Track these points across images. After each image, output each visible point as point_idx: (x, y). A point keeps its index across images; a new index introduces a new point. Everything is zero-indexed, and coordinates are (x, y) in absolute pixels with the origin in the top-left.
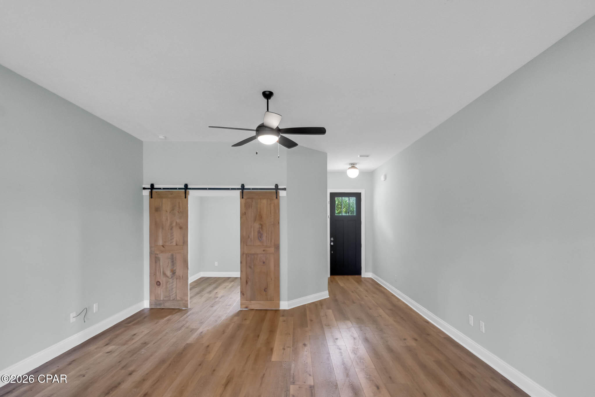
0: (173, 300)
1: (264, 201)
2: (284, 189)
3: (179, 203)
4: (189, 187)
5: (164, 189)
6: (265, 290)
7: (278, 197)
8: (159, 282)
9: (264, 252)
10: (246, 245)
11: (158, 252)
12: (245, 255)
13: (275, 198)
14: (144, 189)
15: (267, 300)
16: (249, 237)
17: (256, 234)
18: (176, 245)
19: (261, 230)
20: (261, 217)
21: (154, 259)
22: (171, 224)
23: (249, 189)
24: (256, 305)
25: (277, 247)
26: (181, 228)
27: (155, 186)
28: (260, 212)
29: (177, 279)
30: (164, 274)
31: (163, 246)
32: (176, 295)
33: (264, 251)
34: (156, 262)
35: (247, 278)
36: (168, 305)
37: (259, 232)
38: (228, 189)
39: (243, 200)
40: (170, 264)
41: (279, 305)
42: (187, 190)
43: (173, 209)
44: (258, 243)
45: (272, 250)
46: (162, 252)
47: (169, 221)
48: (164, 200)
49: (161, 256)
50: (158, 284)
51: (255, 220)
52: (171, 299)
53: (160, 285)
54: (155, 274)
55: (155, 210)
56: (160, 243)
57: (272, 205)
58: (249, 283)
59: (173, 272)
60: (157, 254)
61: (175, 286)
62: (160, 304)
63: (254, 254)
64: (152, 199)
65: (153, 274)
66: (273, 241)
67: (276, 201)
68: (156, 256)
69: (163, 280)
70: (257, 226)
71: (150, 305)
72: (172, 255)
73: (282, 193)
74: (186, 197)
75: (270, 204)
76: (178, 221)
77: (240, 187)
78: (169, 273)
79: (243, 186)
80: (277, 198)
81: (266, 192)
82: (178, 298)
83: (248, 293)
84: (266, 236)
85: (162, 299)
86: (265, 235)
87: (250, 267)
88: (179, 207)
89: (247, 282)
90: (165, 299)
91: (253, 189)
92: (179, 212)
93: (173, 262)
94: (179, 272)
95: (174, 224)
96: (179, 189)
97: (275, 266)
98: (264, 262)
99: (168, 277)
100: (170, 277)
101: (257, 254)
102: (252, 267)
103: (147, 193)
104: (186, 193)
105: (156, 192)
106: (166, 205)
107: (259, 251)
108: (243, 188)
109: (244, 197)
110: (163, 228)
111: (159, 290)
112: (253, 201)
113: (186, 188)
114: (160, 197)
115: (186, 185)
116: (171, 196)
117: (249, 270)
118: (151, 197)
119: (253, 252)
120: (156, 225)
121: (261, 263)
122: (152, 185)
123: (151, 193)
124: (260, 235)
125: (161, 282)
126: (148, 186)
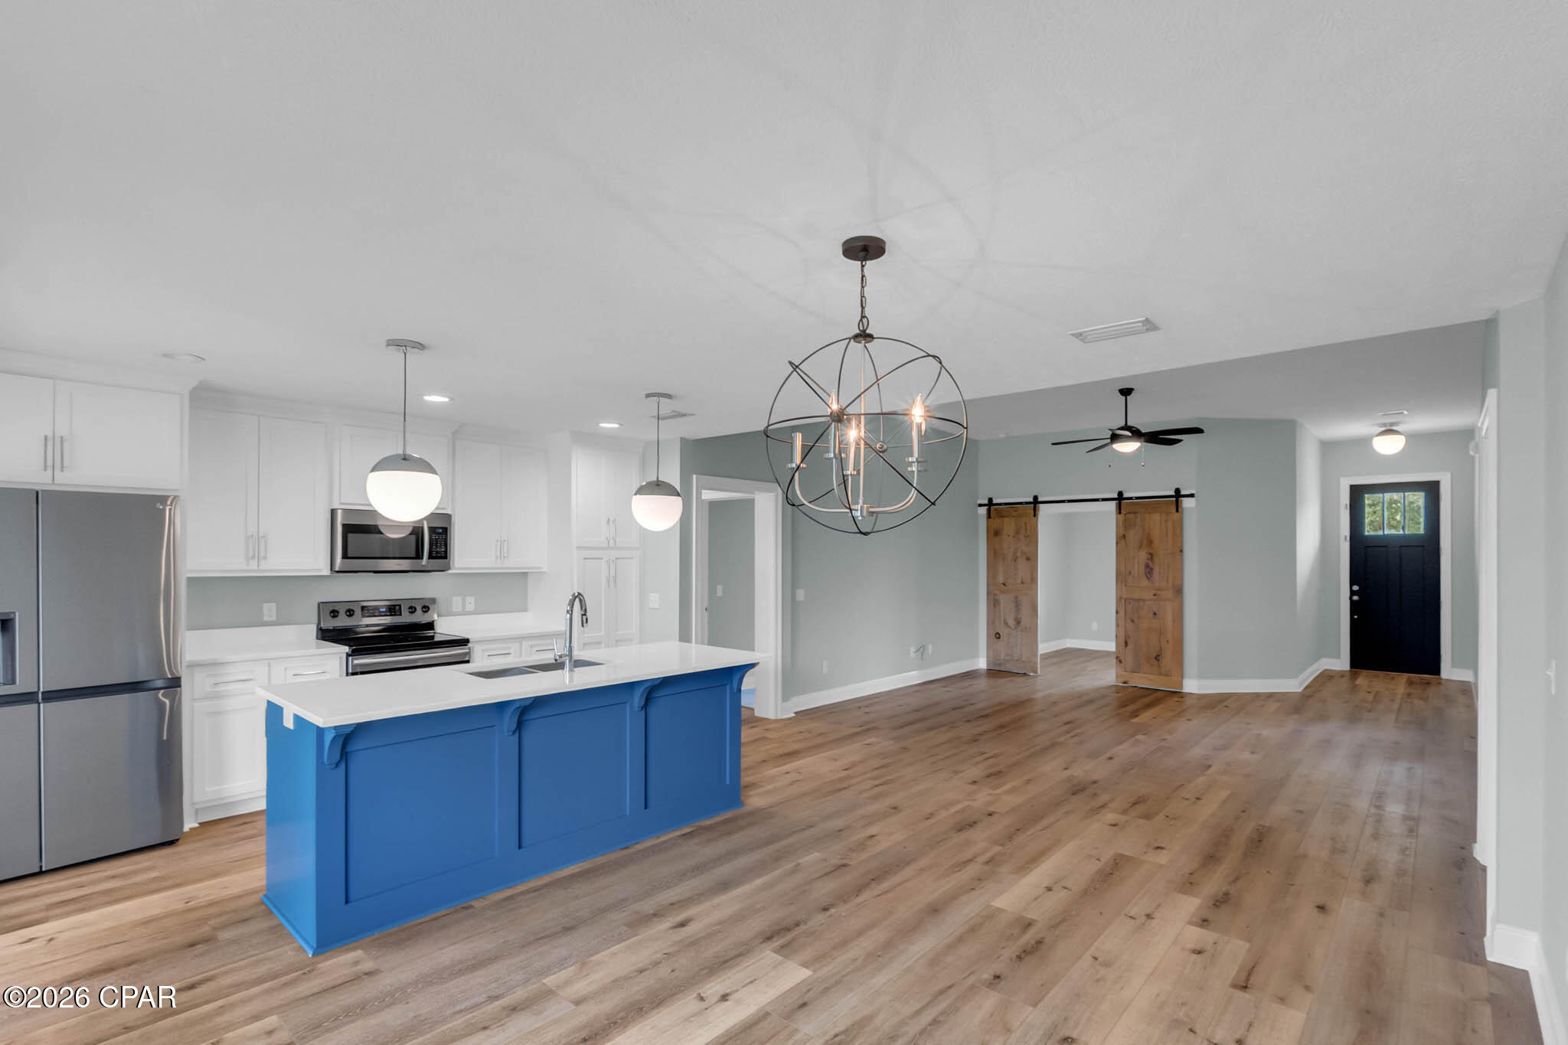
0: (1018, 660)
1: (1156, 517)
2: (1192, 495)
3: (1026, 523)
4: (1040, 499)
5: (1006, 504)
6: (1157, 658)
7: (1180, 509)
8: (998, 633)
9: (1154, 597)
10: (1126, 586)
12: (1123, 601)
13: (1174, 510)
14: (980, 505)
15: (1160, 674)
16: (1130, 573)
17: (1142, 568)
18: (1022, 583)
19: (1150, 562)
20: (1150, 542)
21: (993, 602)
22: (1015, 553)
23: (1131, 498)
24: (1142, 681)
25: (1179, 591)
26: (1027, 559)
27: (995, 501)
28: (1149, 534)
29: (1022, 630)
30: (1006, 624)
31: (1004, 584)
32: (1022, 654)
33: (1155, 595)
34: (995, 606)
35: (1128, 636)
36: (1009, 667)
37: (1147, 566)
38: (1096, 500)
39: (1119, 516)
40: (1013, 610)
41: (1181, 686)
42: (1037, 505)
43: (1017, 532)
44: (1145, 582)
45: (1169, 594)
46: (1003, 592)
47: (1012, 550)
48: (1007, 520)
49: (1002, 598)
50: (998, 636)
51: (1140, 547)
52: (1015, 659)
53: (999, 638)
54: (993, 623)
55: (994, 534)
56: (1001, 579)
57: (1170, 524)
58: (1130, 646)
59: (1018, 622)
60: (997, 595)
61: (1019, 641)
62: (1000, 665)
63: (1139, 600)
64: (991, 519)
65: (991, 622)
66: (1170, 580)
67: (1177, 515)
68: (996, 597)
69: (1004, 632)
70: (1143, 555)
71: (988, 664)
72: (1016, 597)
73: (1187, 503)
74: (1035, 515)
75: (1166, 521)
76: (1024, 548)
77: (1116, 496)
78: (1011, 622)
79: (1120, 494)
80: (1177, 511)
81: (1158, 502)
82: (1024, 659)
83: (1129, 659)
84: (1160, 573)
85: (1003, 657)
86: (1156, 569)
87: (1133, 621)
88: (1026, 529)
89: (1126, 644)
90: (1007, 658)
91: (1137, 498)
92: (1025, 536)
93: (1017, 606)
94: (1025, 622)
95: (1019, 554)
96: (1027, 503)
97: (1174, 621)
98: (1155, 614)
99: (1010, 627)
100: (1013, 627)
101: (1144, 600)
102: (1135, 619)
103: (983, 511)
104: (1035, 509)
105: (995, 510)
106: (1009, 526)
107: (1148, 595)
108: (1120, 497)
109: (1122, 511)
110: (1004, 559)
111: (1001, 645)
112: (1136, 517)
113: (1036, 501)
114: (1001, 515)
115: (1036, 498)
116: (1015, 514)
117: (1130, 625)
118: (989, 516)
119: (1136, 596)
120: (995, 555)
121: (1151, 615)
122: (990, 500)
123: (989, 511)
124: (1149, 571)
125: (1001, 634)
126: (986, 502)
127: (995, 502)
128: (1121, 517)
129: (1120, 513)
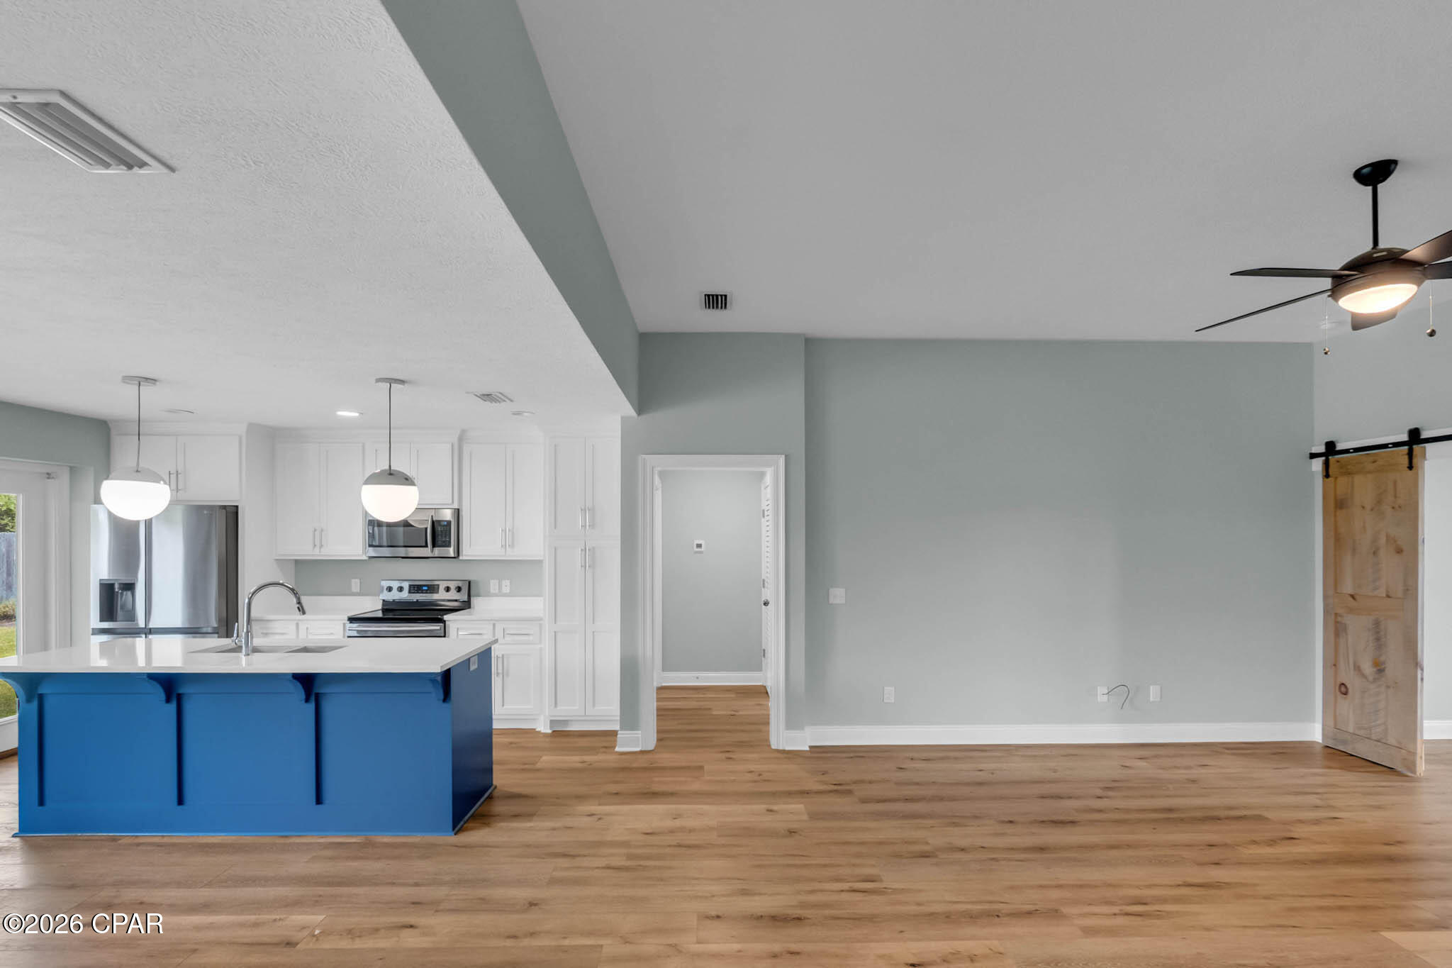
0: (1379, 741)
3: (1395, 483)
5: (1357, 450)
8: (1346, 687)
11: (1340, 611)
14: (1313, 456)
18: (1388, 596)
21: (1336, 628)
22: (1375, 540)
26: (1399, 551)
29: (1388, 686)
30: (1357, 668)
31: (1352, 596)
32: (1385, 732)
34: (1338, 636)
36: (1362, 749)
40: (1371, 646)
42: (1417, 446)
43: (1379, 502)
46: (1351, 611)
47: (1368, 533)
48: (1358, 479)
49: (1349, 620)
50: (1343, 689)
52: (1375, 737)
53: (1345, 694)
54: (1336, 667)
55: (1337, 505)
56: (1348, 588)
59: (1380, 668)
60: (1341, 616)
61: (1382, 704)
62: (1344, 742)
64: (1330, 480)
65: (1332, 664)
68: (1339, 619)
69: (1353, 682)
71: (1325, 737)
72: (1377, 623)
74: (1411, 467)
76: (1392, 532)
78: (1368, 667)
82: (1391, 739)
85: (1351, 730)
88: (1396, 497)
90: (1357, 732)
92: (1394, 508)
93: (1378, 639)
95: (1383, 540)
96: (1395, 445)
99: (1364, 676)
100: (1371, 676)
103: (1318, 464)
104: (1410, 454)
105: (1339, 460)
106: (1363, 488)
110: (1354, 550)
111: (1345, 706)
113: (1414, 440)
114: (1347, 472)
115: (1415, 432)
116: (1373, 467)
118: (1327, 475)
120: (1337, 542)
122: (1329, 444)
123: (1327, 465)
125: (1348, 686)
126: (1322, 449)
127: (1339, 447)
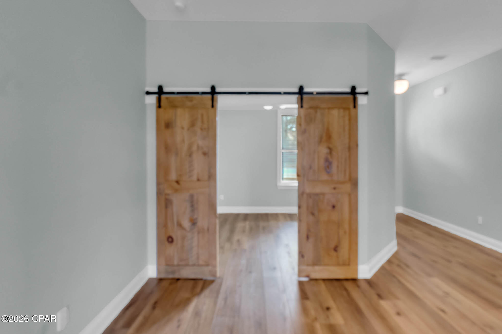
0: (194, 265)
1: (335, 112)
2: (366, 94)
3: (202, 115)
4: (218, 90)
5: (179, 93)
6: (336, 249)
7: (356, 106)
8: (171, 237)
9: (334, 191)
10: (307, 180)
11: (168, 191)
12: (305, 196)
13: (351, 107)
14: (148, 93)
15: (339, 264)
16: (311, 168)
17: (322, 161)
18: (198, 180)
19: (329, 157)
20: (329, 137)
21: (164, 203)
22: (190, 147)
23: (312, 93)
24: (322, 272)
25: (355, 183)
26: (205, 154)
27: (166, 90)
28: (328, 130)
29: (199, 233)
30: (180, 225)
31: (177, 182)
32: (198, 258)
33: (335, 189)
34: (166, 207)
35: (309, 230)
36: (187, 273)
37: (327, 160)
38: (279, 93)
40: (188, 210)
41: (356, 272)
42: (215, 96)
43: (193, 125)
44: (325, 177)
45: (346, 187)
46: (176, 191)
47: (186, 143)
48: (179, 111)
49: (175, 198)
50: (170, 240)
51: (320, 141)
52: (191, 263)
53: (172, 242)
54: (165, 226)
55: (165, 126)
56: (173, 176)
57: (347, 119)
58: (311, 239)
59: (194, 222)
60: (168, 195)
61: (195, 244)
62: (173, 272)
63: (317, 195)
64: (161, 110)
65: (162, 225)
66: (348, 174)
67: (353, 111)
68: (167, 197)
69: (177, 234)
70: (324, 150)
71: (159, 273)
72: (192, 196)
73: (362, 100)
74: (213, 106)
75: (344, 117)
76: (201, 143)
77: (296, 90)
78: (186, 224)
79: (301, 88)
80: (354, 107)
81: (338, 99)
82: (201, 263)
83: (310, 255)
84: (337, 167)
85: (176, 262)
86: (335, 164)
87: (313, 214)
88: (203, 122)
89: (308, 237)
90: (181, 264)
91: (318, 94)
92: (202, 129)
93: (192, 206)
94: (202, 221)
95: (195, 148)
96: (203, 93)
97: (350, 213)
98: (334, 206)
99: (185, 229)
100: (189, 230)
101: (324, 194)
102: (316, 213)
103: (152, 100)
104: (213, 99)
105: (167, 98)
106: (181, 117)
107: (326, 189)
108: (301, 92)
109: (305, 105)
110: (177, 154)
111: (171, 250)
112: (316, 112)
113: (213, 92)
114: (173, 106)
115: (213, 88)
116: (189, 104)
117: (311, 218)
118: (159, 106)
119: (318, 190)
120: (166, 150)
121: (330, 208)
122: (160, 88)
123: (159, 100)
124: (328, 164)
125: (174, 238)
126: (156, 90)
128: (303, 111)
129: (302, 107)
